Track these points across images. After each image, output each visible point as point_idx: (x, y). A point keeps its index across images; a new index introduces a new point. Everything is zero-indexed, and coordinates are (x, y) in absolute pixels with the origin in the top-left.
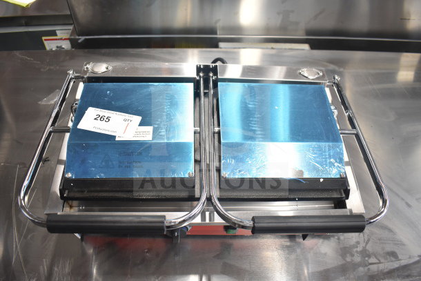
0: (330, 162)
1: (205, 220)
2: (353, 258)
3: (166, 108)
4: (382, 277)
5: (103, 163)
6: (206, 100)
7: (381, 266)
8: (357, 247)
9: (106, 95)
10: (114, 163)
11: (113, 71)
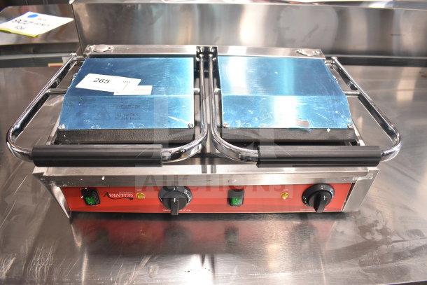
0: (336, 114)
1: (206, 172)
2: (373, 236)
3: (167, 74)
4: (409, 254)
5: (99, 116)
6: (207, 80)
7: (406, 244)
8: (376, 226)
9: (107, 66)
10: (111, 115)
11: (115, 50)
